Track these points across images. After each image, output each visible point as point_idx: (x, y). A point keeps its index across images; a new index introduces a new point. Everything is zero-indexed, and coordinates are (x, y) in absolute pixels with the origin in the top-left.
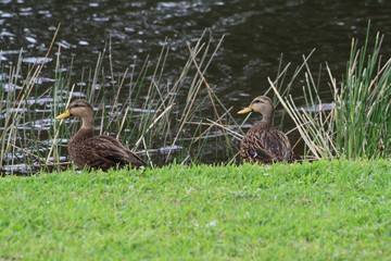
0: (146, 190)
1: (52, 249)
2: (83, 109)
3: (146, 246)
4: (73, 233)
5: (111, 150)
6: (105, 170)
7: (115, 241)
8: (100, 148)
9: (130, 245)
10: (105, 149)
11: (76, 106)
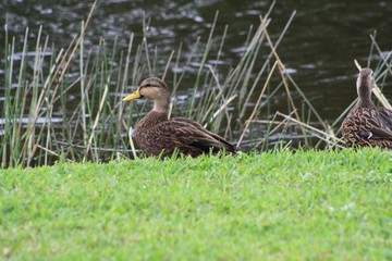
0: (253, 175)
1: (170, 231)
2: (156, 89)
3: (279, 228)
4: (186, 217)
5: (196, 135)
6: (194, 156)
7: (240, 223)
8: (182, 134)
9: (260, 227)
10: (188, 134)
11: (148, 85)
